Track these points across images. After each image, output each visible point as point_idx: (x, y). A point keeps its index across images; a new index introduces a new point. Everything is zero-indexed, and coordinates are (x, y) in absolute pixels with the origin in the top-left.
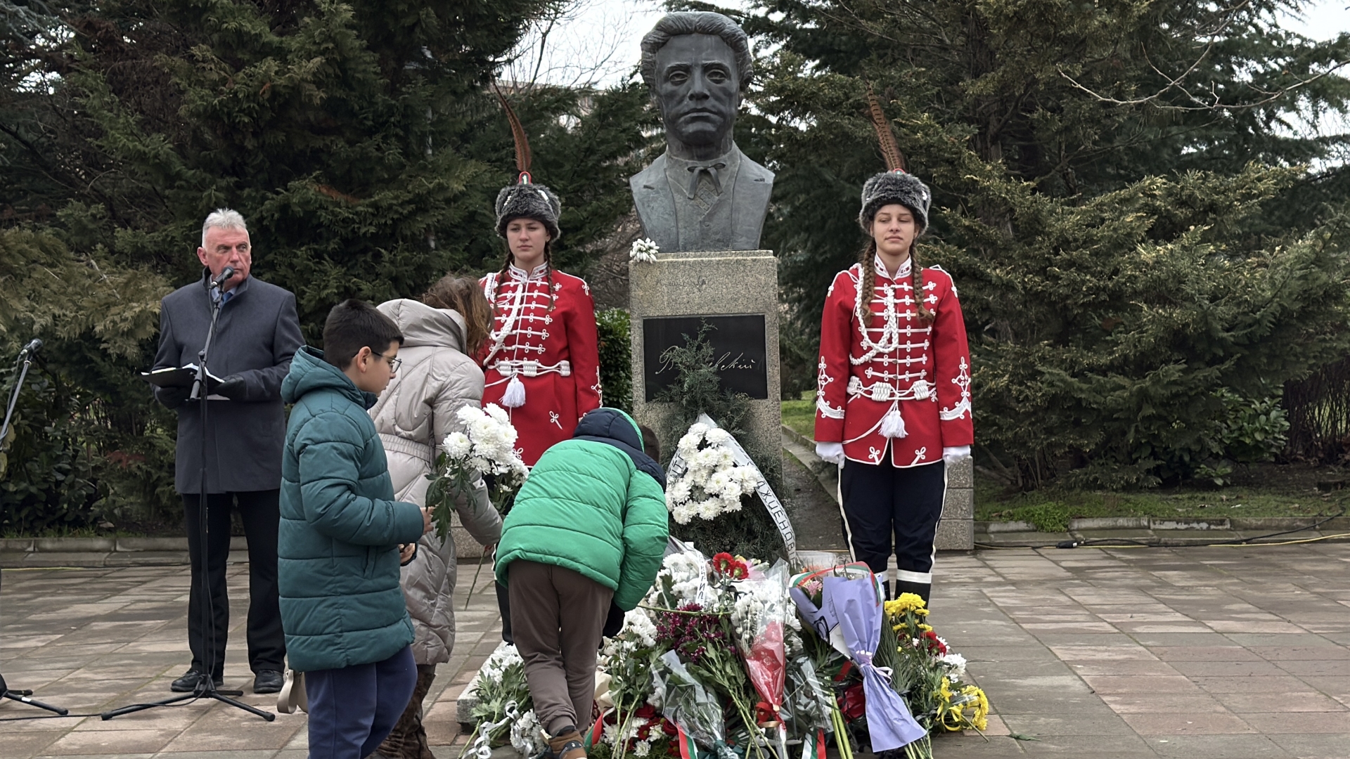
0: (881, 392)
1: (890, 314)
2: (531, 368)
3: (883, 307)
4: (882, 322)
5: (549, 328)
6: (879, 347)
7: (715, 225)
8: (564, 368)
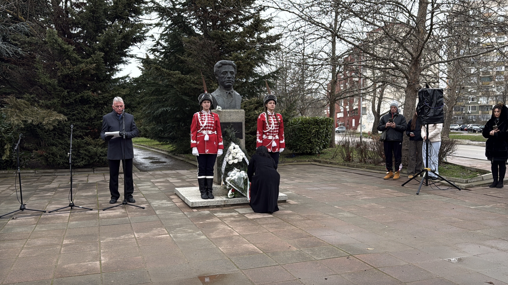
0: (270, 137)
1: (273, 122)
2: (210, 132)
3: (271, 121)
4: (271, 124)
5: (214, 124)
6: (271, 128)
7: (232, 104)
8: (215, 132)
